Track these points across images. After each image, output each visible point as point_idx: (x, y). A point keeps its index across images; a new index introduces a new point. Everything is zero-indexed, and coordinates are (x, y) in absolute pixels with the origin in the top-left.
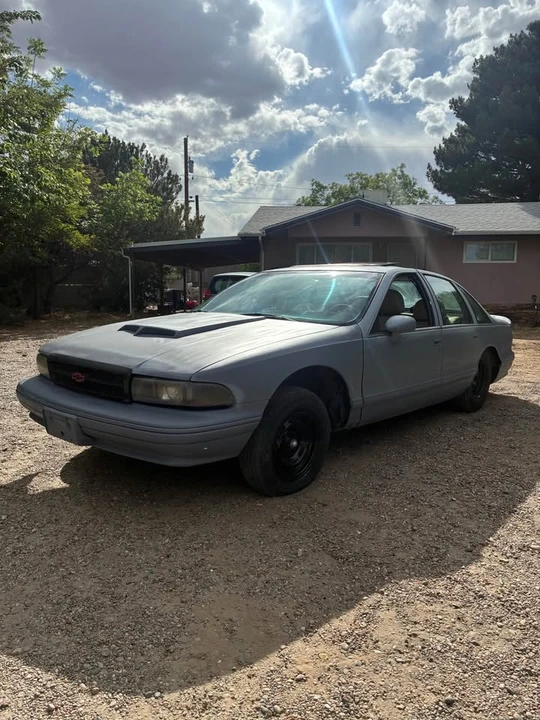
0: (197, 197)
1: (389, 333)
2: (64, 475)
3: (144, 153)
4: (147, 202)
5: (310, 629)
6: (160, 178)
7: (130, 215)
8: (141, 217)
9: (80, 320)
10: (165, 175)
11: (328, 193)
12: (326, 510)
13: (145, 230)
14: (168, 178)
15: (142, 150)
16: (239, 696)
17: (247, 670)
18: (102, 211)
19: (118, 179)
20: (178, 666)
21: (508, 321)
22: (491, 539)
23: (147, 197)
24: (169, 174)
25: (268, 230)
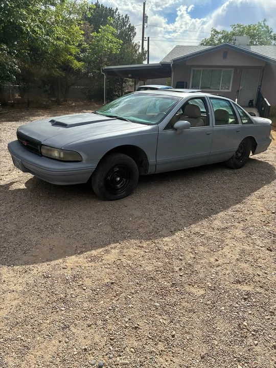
0: (148, 38)
1: (176, 129)
2: (26, 184)
3: (117, 13)
4: (115, 43)
5: (82, 252)
6: (124, 28)
7: (105, 50)
8: (111, 52)
9: (79, 106)
10: (127, 26)
11: (220, 36)
12: (125, 208)
13: (115, 58)
14: (129, 28)
15: (116, 12)
16: (39, 270)
17: (49, 263)
18: (91, 48)
19: (100, 30)
20: (25, 258)
21: (270, 122)
22: (185, 228)
23: (115, 40)
24: (130, 25)
25: (175, 61)
